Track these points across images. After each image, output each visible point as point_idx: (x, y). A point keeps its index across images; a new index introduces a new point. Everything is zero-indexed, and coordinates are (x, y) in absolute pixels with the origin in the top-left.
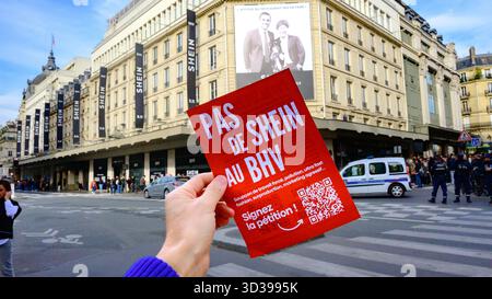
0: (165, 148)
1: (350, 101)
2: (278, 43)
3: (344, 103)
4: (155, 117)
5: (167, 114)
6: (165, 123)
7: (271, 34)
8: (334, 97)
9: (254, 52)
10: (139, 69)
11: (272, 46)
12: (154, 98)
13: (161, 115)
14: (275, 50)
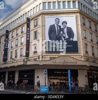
0: (14, 70)
1: (93, 54)
2: (63, 30)
3: (91, 55)
4: (11, 58)
5: (16, 57)
6: (15, 60)
7: (60, 27)
8: (87, 52)
9: (53, 33)
10: (7, 39)
11: (60, 31)
12: (11, 51)
13: (14, 57)
14: (61, 32)
